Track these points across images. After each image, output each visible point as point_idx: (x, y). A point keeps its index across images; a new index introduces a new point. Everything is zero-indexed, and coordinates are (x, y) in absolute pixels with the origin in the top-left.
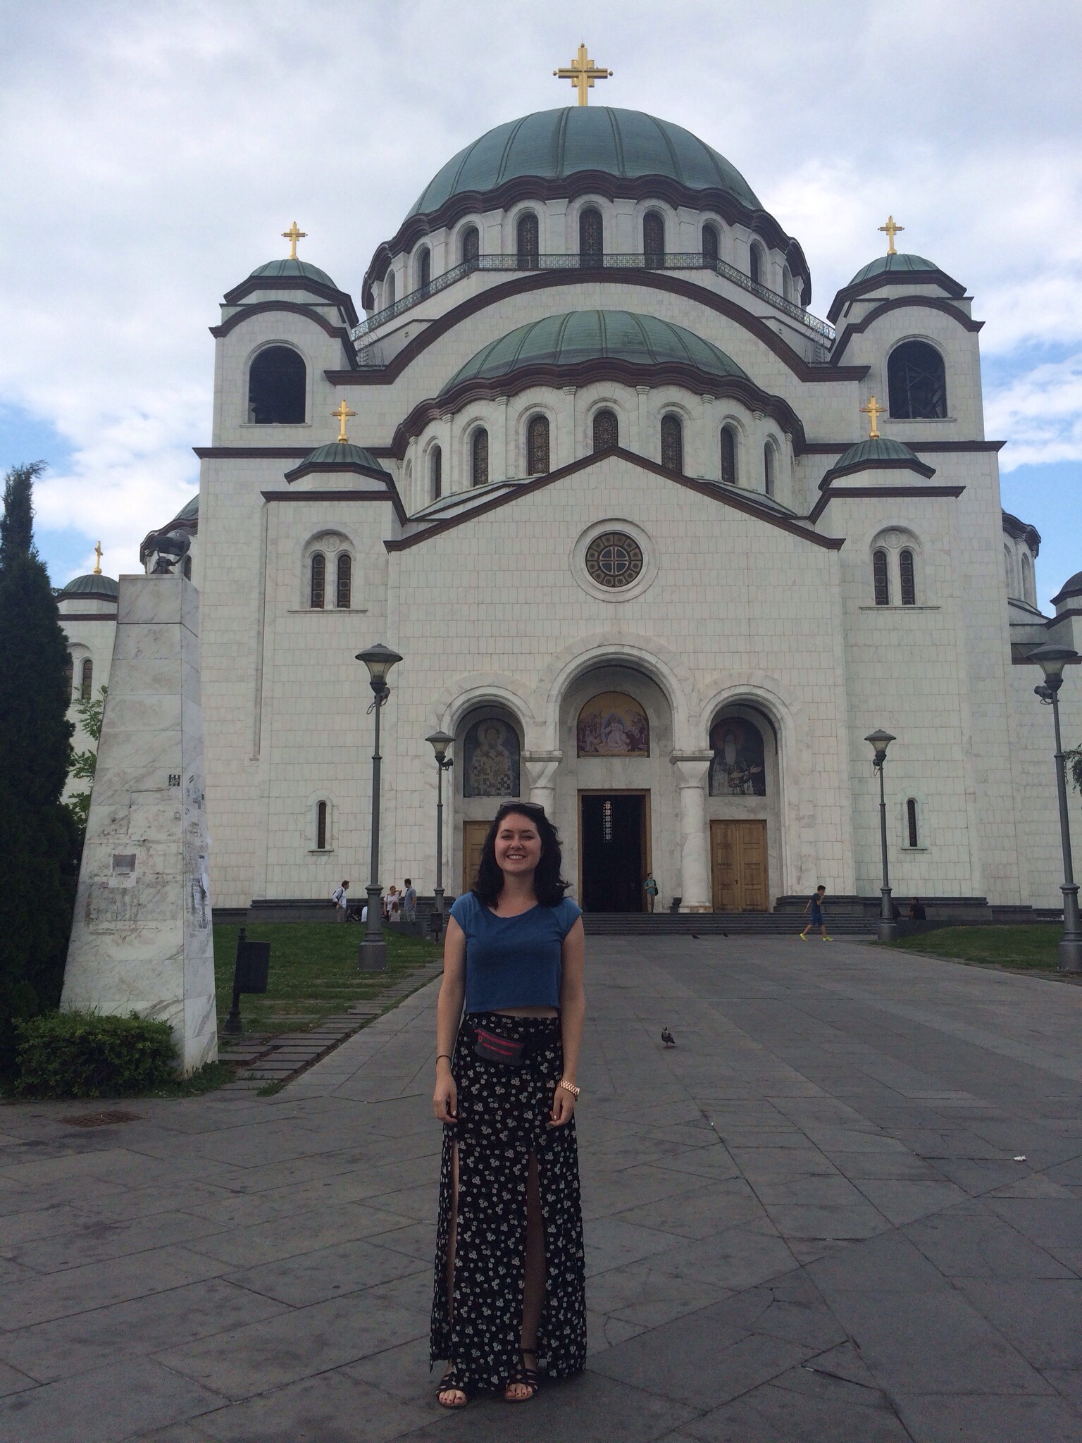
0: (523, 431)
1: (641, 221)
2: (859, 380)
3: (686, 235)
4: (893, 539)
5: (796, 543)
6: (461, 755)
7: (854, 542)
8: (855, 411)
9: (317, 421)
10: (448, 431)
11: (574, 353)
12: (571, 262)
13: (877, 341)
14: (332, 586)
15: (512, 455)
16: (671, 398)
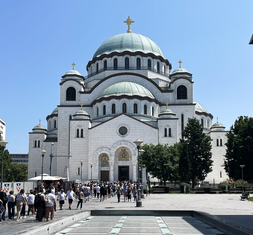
0: (111, 106)
1: (136, 59)
2: (171, 92)
3: (144, 62)
4: (168, 127)
5: (151, 128)
6: (100, 160)
7: (161, 127)
8: (171, 98)
9: (78, 100)
10: (99, 105)
11: (120, 93)
12: (123, 68)
13: (175, 85)
14: (80, 134)
15: (109, 110)
16: (135, 101)
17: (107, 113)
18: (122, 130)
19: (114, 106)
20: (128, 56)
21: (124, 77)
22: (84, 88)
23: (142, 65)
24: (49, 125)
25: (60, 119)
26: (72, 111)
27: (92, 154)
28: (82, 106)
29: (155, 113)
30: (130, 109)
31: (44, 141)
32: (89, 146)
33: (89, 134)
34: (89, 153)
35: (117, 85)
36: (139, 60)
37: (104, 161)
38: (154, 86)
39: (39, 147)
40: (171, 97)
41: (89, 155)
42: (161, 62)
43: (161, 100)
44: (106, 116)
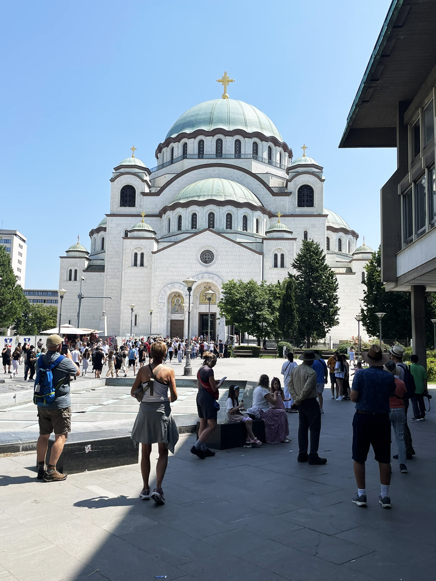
0: (190, 217)
1: (234, 142)
2: (289, 196)
3: (247, 146)
4: (279, 251)
5: (252, 253)
6: (170, 303)
7: (269, 252)
8: (287, 205)
9: (138, 206)
10: (172, 215)
11: (204, 196)
12: (213, 156)
13: (295, 184)
14: (139, 261)
15: (187, 224)
16: (229, 209)
17: (183, 228)
18: (206, 255)
19: (194, 216)
20: (221, 136)
21: (214, 171)
22: (149, 187)
23: (242, 152)
24: (94, 244)
25: (110, 236)
26: (128, 223)
27: (157, 293)
28: (143, 216)
29: (260, 228)
30: (220, 223)
31: (84, 271)
32: (153, 280)
33: (153, 261)
34: (152, 291)
35: (201, 184)
36: (238, 143)
37: (176, 305)
38: (261, 186)
39: (75, 279)
40: (289, 203)
41: (153, 295)
42: (274, 146)
43: (271, 208)
44: (181, 232)
